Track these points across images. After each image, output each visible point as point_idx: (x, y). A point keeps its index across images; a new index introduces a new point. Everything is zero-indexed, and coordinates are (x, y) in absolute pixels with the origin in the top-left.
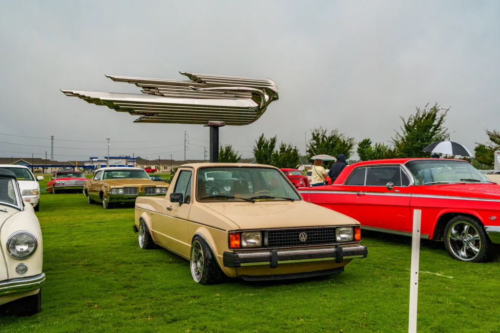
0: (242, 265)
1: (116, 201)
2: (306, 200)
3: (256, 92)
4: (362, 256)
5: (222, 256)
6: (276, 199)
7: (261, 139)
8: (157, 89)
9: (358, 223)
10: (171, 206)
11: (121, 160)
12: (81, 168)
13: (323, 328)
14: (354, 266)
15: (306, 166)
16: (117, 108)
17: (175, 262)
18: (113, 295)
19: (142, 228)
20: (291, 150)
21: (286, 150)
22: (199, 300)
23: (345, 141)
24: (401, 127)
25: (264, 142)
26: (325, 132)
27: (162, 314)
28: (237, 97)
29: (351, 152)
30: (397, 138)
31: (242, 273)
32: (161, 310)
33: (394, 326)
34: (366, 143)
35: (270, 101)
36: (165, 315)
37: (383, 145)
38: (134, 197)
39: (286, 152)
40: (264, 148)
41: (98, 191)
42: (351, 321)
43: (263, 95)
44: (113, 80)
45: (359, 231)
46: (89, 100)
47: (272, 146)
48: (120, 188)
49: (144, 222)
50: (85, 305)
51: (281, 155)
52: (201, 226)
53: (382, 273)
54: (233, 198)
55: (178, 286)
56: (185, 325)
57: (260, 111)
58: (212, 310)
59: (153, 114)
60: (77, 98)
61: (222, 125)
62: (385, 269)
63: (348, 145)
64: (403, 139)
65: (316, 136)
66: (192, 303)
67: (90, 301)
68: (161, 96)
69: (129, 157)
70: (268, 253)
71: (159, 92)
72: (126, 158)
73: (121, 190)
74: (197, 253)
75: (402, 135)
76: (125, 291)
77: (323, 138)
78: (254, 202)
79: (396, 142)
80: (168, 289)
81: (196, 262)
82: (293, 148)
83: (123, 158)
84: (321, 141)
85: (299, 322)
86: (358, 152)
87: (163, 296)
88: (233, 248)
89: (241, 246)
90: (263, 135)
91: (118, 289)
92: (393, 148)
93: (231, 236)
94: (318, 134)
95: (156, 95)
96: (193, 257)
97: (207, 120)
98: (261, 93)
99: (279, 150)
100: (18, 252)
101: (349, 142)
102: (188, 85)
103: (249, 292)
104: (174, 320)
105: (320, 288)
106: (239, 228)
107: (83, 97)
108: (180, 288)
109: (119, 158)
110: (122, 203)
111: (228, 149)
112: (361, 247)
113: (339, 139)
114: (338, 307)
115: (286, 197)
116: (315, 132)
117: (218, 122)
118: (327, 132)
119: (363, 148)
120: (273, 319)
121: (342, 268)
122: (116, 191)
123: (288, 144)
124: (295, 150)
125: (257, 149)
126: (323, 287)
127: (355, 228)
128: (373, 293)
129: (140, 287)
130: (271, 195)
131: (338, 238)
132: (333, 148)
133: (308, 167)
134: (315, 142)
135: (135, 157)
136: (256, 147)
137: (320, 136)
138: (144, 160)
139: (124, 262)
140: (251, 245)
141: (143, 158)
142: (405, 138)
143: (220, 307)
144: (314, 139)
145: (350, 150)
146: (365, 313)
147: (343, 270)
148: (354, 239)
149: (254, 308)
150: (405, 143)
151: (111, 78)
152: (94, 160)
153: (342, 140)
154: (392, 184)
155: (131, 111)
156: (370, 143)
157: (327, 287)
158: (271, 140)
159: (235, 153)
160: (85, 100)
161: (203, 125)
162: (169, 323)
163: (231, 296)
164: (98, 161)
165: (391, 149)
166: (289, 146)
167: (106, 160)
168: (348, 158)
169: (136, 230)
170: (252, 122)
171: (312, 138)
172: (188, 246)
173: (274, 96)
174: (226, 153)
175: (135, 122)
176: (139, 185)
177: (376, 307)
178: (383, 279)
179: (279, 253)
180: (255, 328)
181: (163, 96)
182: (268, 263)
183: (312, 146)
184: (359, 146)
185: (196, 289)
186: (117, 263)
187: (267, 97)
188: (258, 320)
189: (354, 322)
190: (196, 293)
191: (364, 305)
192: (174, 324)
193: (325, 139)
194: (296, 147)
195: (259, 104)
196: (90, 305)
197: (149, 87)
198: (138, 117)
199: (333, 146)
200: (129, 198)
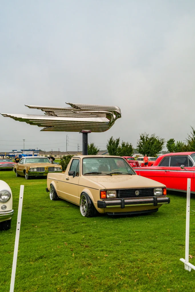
0: (107, 207)
1: (32, 175)
2: (138, 174)
3: (108, 114)
4: (167, 203)
5: (97, 203)
6: (123, 174)
7: (111, 139)
8: (53, 112)
9: (165, 186)
10: (68, 178)
11: (30, 152)
12: (7, 156)
13: (148, 236)
14: (163, 209)
15: (137, 154)
16: (31, 123)
17: (71, 207)
18: (43, 221)
19: (52, 189)
20: (128, 145)
21: (125, 146)
22: (86, 224)
23: (159, 141)
24: (191, 132)
25: (112, 141)
26: (148, 135)
27: (69, 230)
28: (98, 116)
29: (163, 147)
30: (189, 139)
31: (106, 211)
32: (68, 228)
33: (182, 235)
34: (171, 141)
35: (116, 119)
36: (71, 230)
37: (182, 142)
38: (43, 173)
39: (125, 147)
40: (113, 144)
41: (22, 170)
42: (161, 233)
43: (112, 115)
44: (29, 108)
45: (166, 190)
46: (16, 119)
47: (117, 143)
48: (35, 168)
49: (53, 186)
50: (31, 226)
51: (122, 149)
52: (85, 188)
53: (178, 212)
54: (101, 173)
55: (75, 218)
56: (82, 234)
57: (110, 124)
58: (93, 228)
59: (51, 127)
60: (9, 118)
61: (90, 132)
62: (180, 210)
63: (161, 143)
64: (192, 139)
65: (142, 137)
66: (83, 225)
67: (33, 224)
68: (55, 116)
69: (35, 150)
70: (120, 201)
71: (54, 114)
72: (33, 150)
73: (35, 169)
74: (83, 201)
75: (192, 137)
76: (48, 220)
77: (146, 139)
78: (111, 175)
79: (189, 141)
80: (70, 219)
81: (83, 206)
82: (129, 144)
83: (31, 150)
84: (146, 140)
85: (136, 234)
86: (167, 147)
87: (68, 222)
88: (103, 198)
89: (106, 198)
90: (112, 137)
91: (45, 219)
92: (187, 144)
93: (101, 192)
94: (144, 137)
95: (53, 115)
96: (81, 203)
97: (81, 130)
98: (111, 114)
99: (121, 146)
100: (3, 199)
101: (161, 141)
102: (71, 110)
103: (110, 221)
104: (76, 233)
105: (146, 219)
106: (105, 189)
107: (13, 117)
108: (76, 219)
109: (29, 150)
110: (36, 177)
111: (92, 145)
112: (167, 198)
113: (156, 139)
114: (155, 227)
115: (128, 173)
116: (142, 135)
117: (87, 131)
118: (149, 135)
119: (170, 144)
120: (123, 232)
121: (157, 209)
122: (33, 170)
123: (126, 142)
124: (131, 146)
125: (109, 145)
126: (147, 219)
127: (163, 188)
128: (172, 221)
129: (56, 218)
130: (120, 172)
131: (155, 194)
132: (153, 144)
133: (138, 155)
134: (142, 141)
135: (38, 150)
136: (108, 144)
137: (145, 137)
138: (43, 151)
139: (44, 207)
140: (111, 197)
141: (42, 150)
142: (194, 139)
143: (97, 227)
144: (141, 139)
145: (162, 146)
146: (168, 230)
147: (158, 210)
148: (163, 194)
149: (114, 228)
150: (194, 141)
151: (28, 106)
152: (15, 151)
153: (158, 140)
154: (184, 166)
155: (39, 125)
156: (174, 141)
157: (149, 218)
158: (117, 140)
159: (96, 147)
160: (14, 119)
161: (78, 132)
162: (73, 234)
163: (102, 222)
164: (17, 152)
165: (186, 145)
166: (127, 143)
167: (22, 151)
168: (161, 150)
169: (48, 190)
170: (106, 130)
171: (140, 139)
172: (78, 198)
173: (118, 115)
174: (91, 147)
175: (41, 131)
176: (45, 166)
177: (174, 227)
178: (179, 215)
179: (126, 201)
180: (115, 236)
181: (57, 116)
182: (120, 206)
183: (140, 143)
184: (168, 143)
185: (84, 219)
186: (42, 207)
187: (114, 116)
188: (116, 232)
189: (163, 234)
190: (84, 221)
191: (168, 226)
192: (76, 234)
193: (148, 139)
194: (131, 144)
195: (110, 120)
196: (33, 226)
197: (49, 112)
198: (43, 128)
199: (153, 143)
200: (40, 174)
